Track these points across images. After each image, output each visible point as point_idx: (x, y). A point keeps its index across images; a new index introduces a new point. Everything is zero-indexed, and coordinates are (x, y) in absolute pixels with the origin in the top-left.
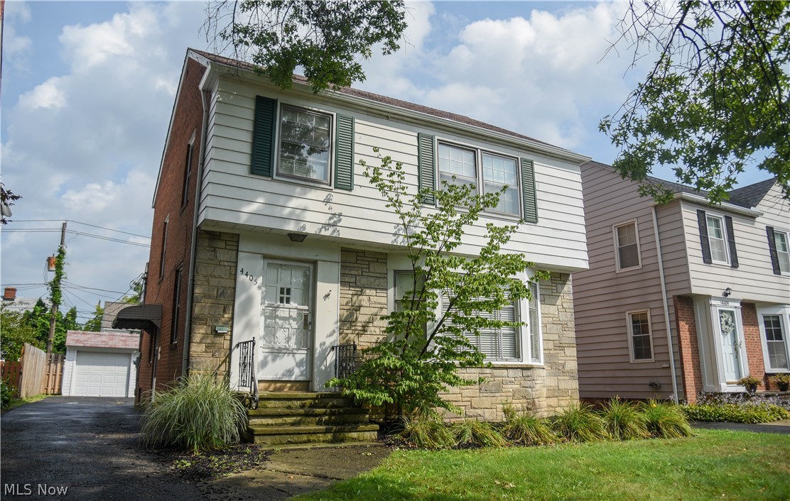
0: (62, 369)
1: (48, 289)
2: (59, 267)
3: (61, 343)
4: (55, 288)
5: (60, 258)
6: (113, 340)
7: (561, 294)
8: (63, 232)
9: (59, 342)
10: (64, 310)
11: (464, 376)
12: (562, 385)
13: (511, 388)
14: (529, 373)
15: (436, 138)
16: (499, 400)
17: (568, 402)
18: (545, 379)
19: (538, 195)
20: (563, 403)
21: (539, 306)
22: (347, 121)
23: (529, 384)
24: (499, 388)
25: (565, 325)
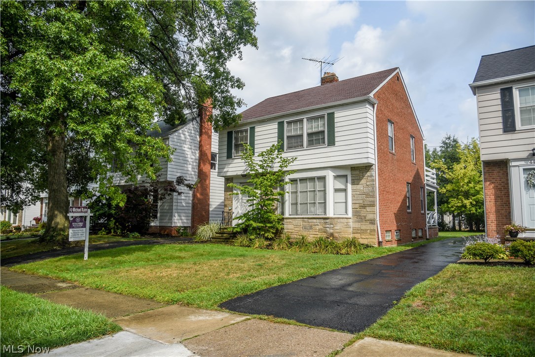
7: (365, 178)
11: (295, 222)
12: (364, 227)
13: (317, 227)
14: (327, 221)
15: (285, 121)
16: (311, 233)
17: (367, 237)
18: (351, 224)
19: (336, 130)
20: (363, 237)
21: (349, 186)
22: (253, 129)
23: (328, 226)
24: (311, 227)
25: (367, 195)
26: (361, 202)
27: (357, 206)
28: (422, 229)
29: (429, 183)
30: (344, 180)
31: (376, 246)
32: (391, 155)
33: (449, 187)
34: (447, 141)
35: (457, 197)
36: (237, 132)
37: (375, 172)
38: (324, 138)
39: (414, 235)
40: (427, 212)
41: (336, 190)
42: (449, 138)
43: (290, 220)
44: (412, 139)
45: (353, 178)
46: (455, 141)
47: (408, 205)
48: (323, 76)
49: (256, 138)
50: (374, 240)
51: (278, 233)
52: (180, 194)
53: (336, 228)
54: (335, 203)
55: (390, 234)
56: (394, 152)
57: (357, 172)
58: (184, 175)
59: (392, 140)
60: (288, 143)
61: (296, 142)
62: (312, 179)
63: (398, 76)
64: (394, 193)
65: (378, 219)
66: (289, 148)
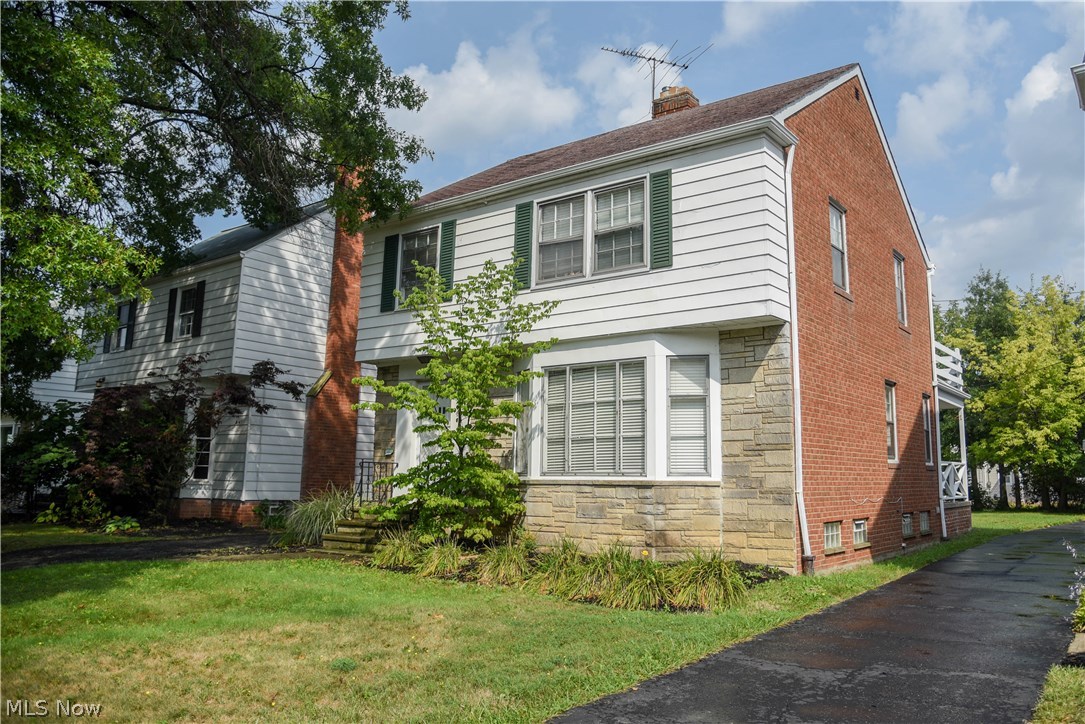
7: (764, 363)
11: (557, 495)
12: (757, 513)
13: (620, 513)
14: (648, 493)
15: (535, 201)
16: (602, 528)
17: (767, 542)
18: (720, 503)
19: (676, 221)
20: (756, 542)
21: (715, 387)
22: (450, 227)
23: (649, 508)
24: (601, 512)
25: (767, 414)
26: (749, 435)
27: (737, 448)
28: (929, 512)
29: (947, 385)
30: (699, 369)
31: (795, 572)
32: (838, 299)
33: (992, 397)
34: (982, 287)
35: (1010, 423)
36: (408, 237)
37: (791, 345)
38: (642, 247)
39: (907, 531)
40: (942, 464)
41: (677, 401)
42: (987, 279)
43: (543, 490)
44: (899, 263)
45: (727, 365)
46: (1001, 285)
47: (889, 444)
48: (657, 96)
49: (458, 253)
50: (787, 555)
51: (507, 526)
52: (262, 409)
53: (674, 514)
54: (673, 439)
55: (838, 531)
56: (848, 291)
57: (738, 347)
58: (273, 358)
59: (842, 259)
60: (543, 265)
61: (563, 259)
62: (606, 368)
63: (858, 87)
64: (850, 411)
65: (800, 489)
66: (545, 277)
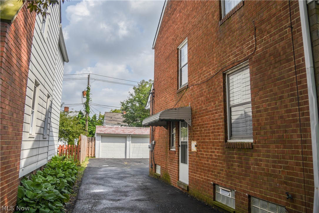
0: (95, 145)
1: (84, 106)
2: (88, 95)
3: (91, 131)
4: (87, 105)
5: (88, 92)
6: (117, 130)
8: (88, 79)
9: (90, 131)
10: (91, 116)
